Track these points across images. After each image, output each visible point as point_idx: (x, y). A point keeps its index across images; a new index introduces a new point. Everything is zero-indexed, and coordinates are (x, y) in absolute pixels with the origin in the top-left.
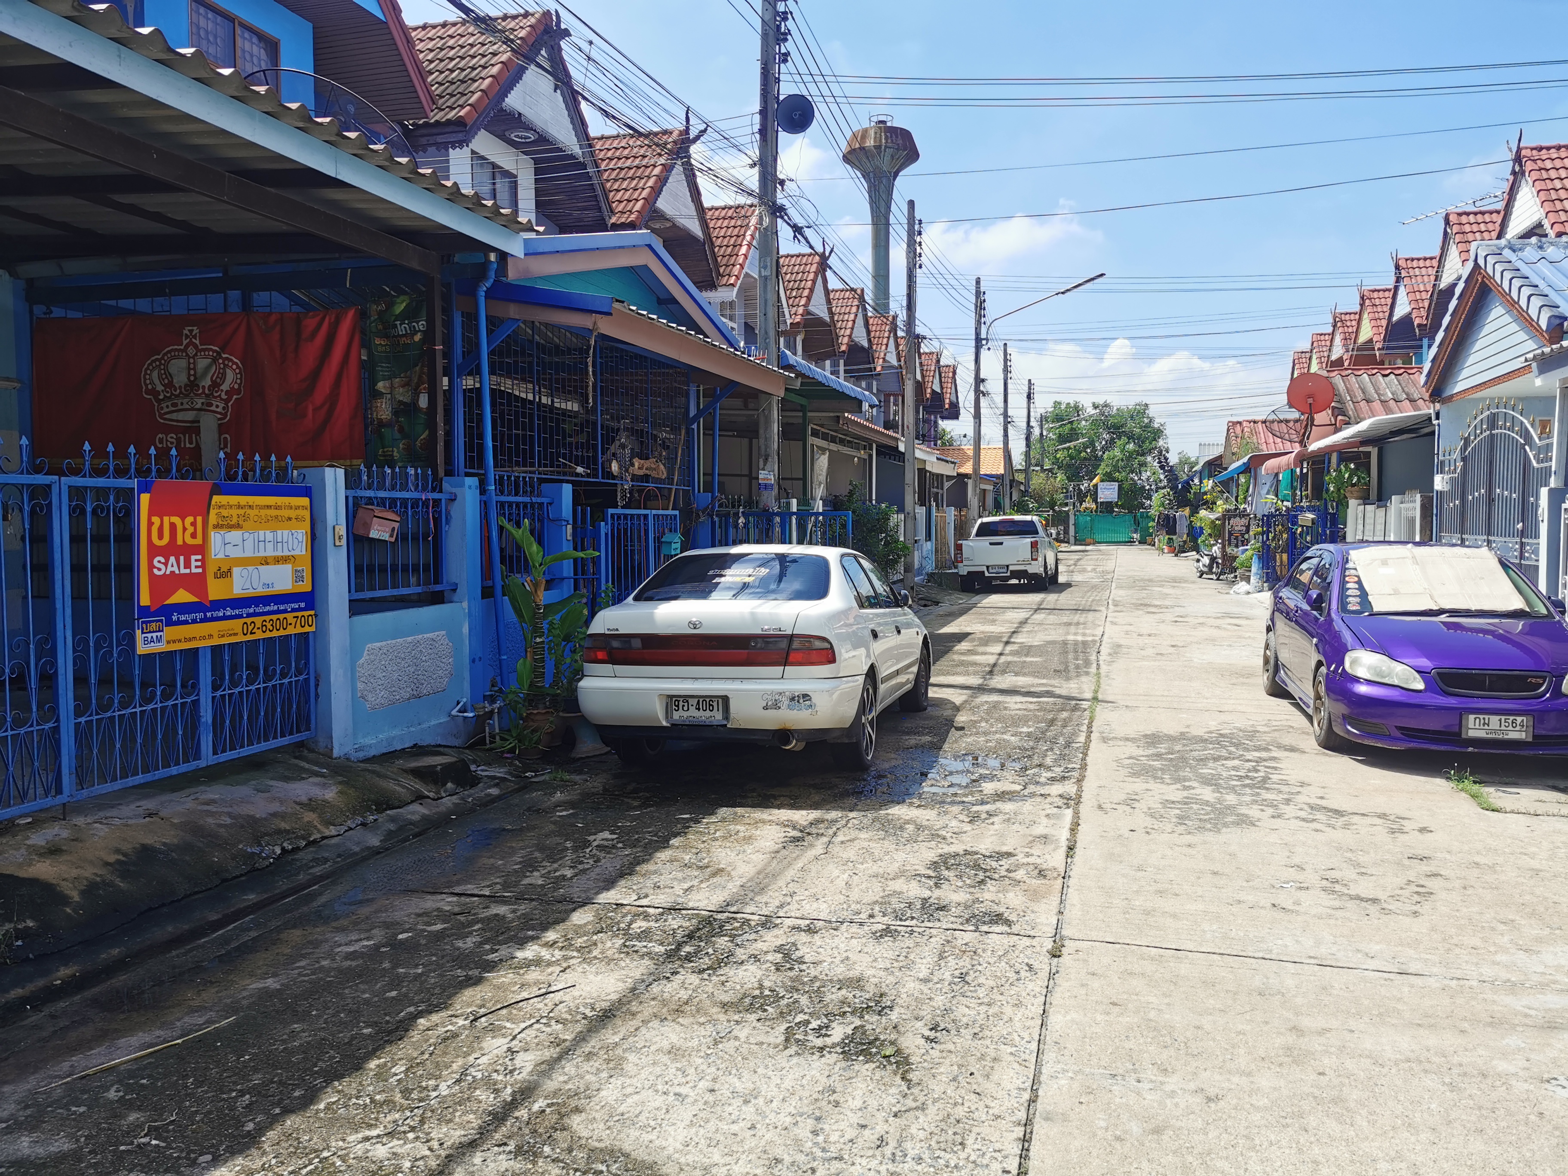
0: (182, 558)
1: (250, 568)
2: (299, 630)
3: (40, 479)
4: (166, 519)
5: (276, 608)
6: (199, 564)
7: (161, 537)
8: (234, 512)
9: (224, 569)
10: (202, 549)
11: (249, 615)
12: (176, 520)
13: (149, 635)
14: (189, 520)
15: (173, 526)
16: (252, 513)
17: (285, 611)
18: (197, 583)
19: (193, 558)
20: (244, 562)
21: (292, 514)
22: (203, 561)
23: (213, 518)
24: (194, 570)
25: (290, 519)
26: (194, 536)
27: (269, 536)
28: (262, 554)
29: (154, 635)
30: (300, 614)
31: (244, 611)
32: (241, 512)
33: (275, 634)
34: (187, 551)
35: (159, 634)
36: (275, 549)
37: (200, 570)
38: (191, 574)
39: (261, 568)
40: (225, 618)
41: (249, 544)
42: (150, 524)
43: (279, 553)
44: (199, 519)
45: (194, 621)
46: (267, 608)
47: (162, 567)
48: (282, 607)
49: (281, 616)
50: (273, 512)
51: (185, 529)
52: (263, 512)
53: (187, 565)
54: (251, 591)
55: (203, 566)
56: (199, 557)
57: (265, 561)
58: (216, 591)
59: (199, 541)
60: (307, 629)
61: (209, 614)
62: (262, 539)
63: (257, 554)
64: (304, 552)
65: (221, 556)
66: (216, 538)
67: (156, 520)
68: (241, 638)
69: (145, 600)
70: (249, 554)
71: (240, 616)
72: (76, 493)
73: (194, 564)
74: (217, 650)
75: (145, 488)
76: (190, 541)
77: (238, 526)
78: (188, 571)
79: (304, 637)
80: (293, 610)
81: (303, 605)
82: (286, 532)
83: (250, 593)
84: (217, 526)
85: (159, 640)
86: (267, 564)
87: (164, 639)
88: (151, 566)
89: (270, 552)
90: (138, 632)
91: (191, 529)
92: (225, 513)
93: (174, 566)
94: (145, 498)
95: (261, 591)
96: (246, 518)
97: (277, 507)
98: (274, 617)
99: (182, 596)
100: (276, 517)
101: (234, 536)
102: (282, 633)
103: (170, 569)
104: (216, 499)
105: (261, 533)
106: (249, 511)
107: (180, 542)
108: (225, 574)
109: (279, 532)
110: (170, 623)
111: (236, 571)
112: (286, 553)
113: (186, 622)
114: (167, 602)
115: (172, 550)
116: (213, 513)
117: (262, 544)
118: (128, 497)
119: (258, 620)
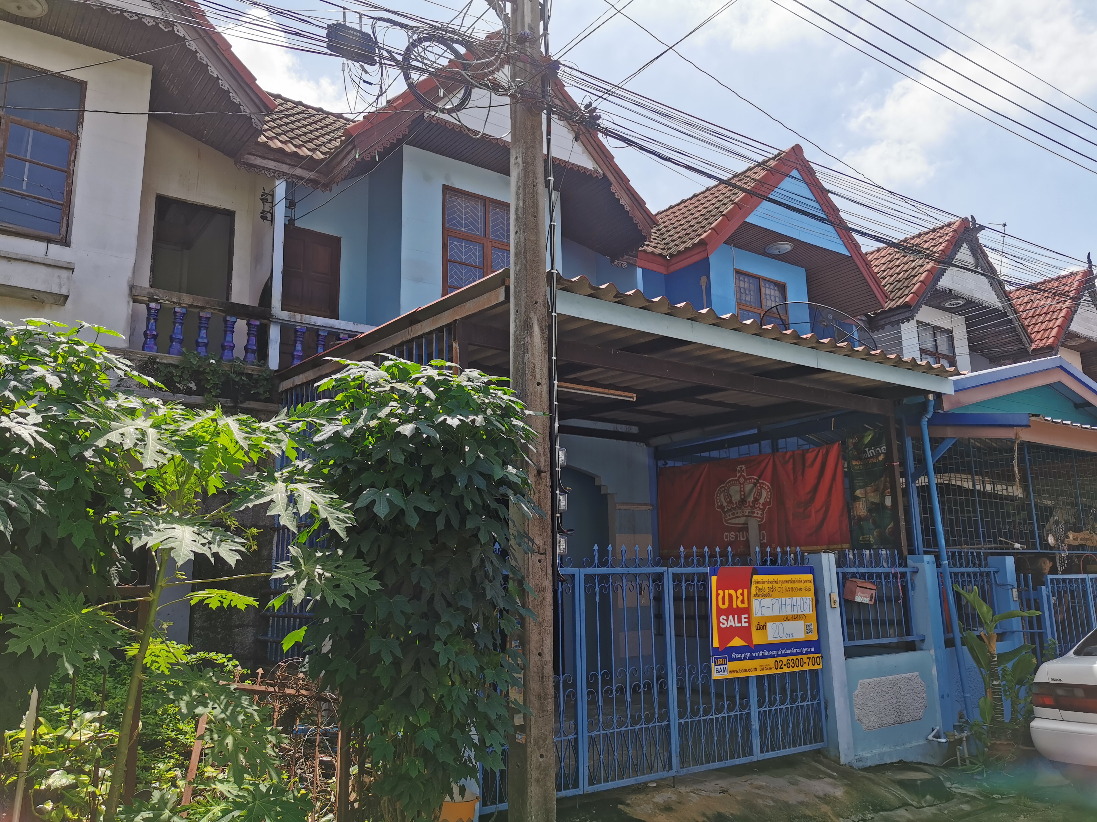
0: (736, 616)
1: (778, 623)
2: (811, 667)
3: (658, 570)
4: (726, 591)
5: (795, 651)
6: (746, 620)
7: (724, 603)
8: (766, 586)
9: (762, 624)
10: (747, 611)
11: (778, 656)
12: (732, 592)
13: (719, 667)
14: (740, 591)
15: (730, 596)
16: (777, 586)
17: (801, 654)
18: (745, 633)
19: (743, 616)
20: (774, 619)
21: (802, 586)
22: (749, 618)
23: (753, 591)
24: (744, 625)
25: (801, 589)
26: (743, 602)
27: (788, 601)
28: (784, 613)
29: (722, 667)
30: (811, 656)
31: (776, 653)
32: (770, 585)
33: (796, 669)
34: (739, 612)
35: (725, 666)
36: (792, 610)
37: (747, 625)
38: (742, 627)
39: (784, 623)
40: (763, 657)
41: (776, 607)
42: (718, 595)
43: (795, 613)
44: (746, 591)
45: (745, 659)
46: (789, 651)
47: (725, 622)
48: (799, 651)
49: (799, 657)
50: (790, 585)
51: (737, 598)
52: (784, 585)
53: (740, 621)
54: (779, 638)
55: (749, 622)
56: (746, 616)
57: (786, 618)
58: (757, 639)
59: (745, 605)
60: (817, 667)
61: (754, 654)
62: (784, 603)
63: (781, 614)
64: (811, 612)
65: (759, 615)
66: (756, 603)
67: (721, 592)
68: (774, 671)
69: (716, 644)
70: (776, 613)
71: (772, 656)
72: (677, 578)
73: (743, 620)
74: (760, 679)
75: (714, 573)
76: (741, 605)
77: (769, 595)
78: (740, 625)
79: (815, 673)
80: (807, 653)
81: (813, 649)
82: (799, 598)
83: (778, 640)
84: (756, 595)
85: (725, 670)
86: (788, 620)
87: (728, 670)
88: (719, 622)
89: (789, 612)
90: (713, 664)
91: (741, 598)
92: (760, 586)
93: (731, 622)
94: (714, 579)
95: (785, 639)
96: (773, 589)
97: (792, 582)
98: (795, 657)
99: (737, 642)
100: (792, 588)
101: (767, 601)
102: (800, 669)
103: (729, 624)
104: (755, 577)
105: (783, 599)
106: (775, 585)
107: (735, 606)
108: (762, 627)
109: (795, 598)
110: (731, 660)
111: (769, 625)
112: (800, 613)
113: (740, 659)
114: (729, 645)
115: (731, 611)
116: (753, 586)
117: (784, 607)
118: (704, 579)
119: (784, 659)
